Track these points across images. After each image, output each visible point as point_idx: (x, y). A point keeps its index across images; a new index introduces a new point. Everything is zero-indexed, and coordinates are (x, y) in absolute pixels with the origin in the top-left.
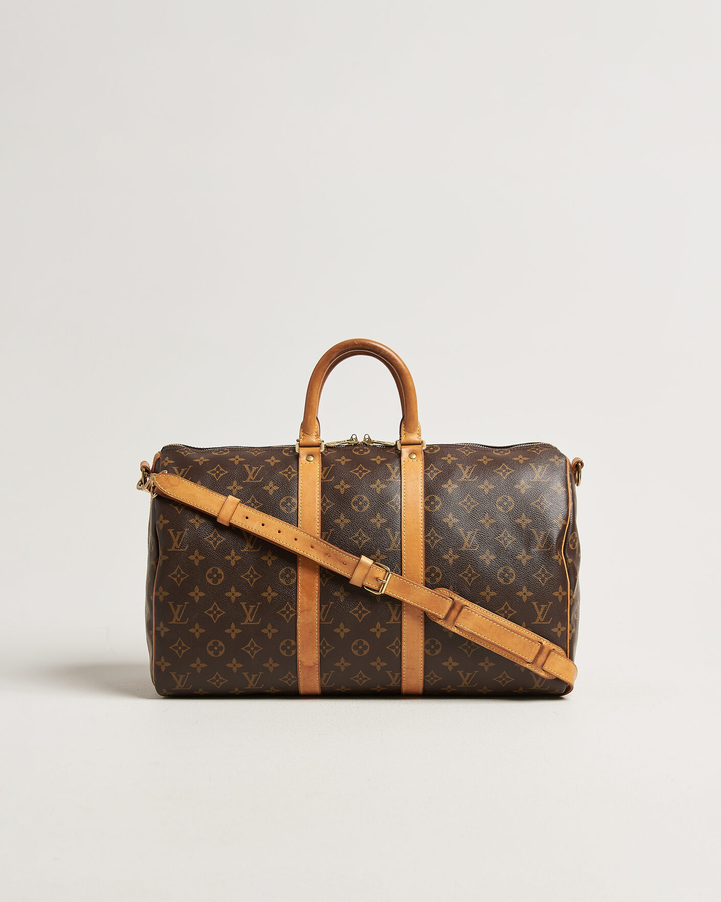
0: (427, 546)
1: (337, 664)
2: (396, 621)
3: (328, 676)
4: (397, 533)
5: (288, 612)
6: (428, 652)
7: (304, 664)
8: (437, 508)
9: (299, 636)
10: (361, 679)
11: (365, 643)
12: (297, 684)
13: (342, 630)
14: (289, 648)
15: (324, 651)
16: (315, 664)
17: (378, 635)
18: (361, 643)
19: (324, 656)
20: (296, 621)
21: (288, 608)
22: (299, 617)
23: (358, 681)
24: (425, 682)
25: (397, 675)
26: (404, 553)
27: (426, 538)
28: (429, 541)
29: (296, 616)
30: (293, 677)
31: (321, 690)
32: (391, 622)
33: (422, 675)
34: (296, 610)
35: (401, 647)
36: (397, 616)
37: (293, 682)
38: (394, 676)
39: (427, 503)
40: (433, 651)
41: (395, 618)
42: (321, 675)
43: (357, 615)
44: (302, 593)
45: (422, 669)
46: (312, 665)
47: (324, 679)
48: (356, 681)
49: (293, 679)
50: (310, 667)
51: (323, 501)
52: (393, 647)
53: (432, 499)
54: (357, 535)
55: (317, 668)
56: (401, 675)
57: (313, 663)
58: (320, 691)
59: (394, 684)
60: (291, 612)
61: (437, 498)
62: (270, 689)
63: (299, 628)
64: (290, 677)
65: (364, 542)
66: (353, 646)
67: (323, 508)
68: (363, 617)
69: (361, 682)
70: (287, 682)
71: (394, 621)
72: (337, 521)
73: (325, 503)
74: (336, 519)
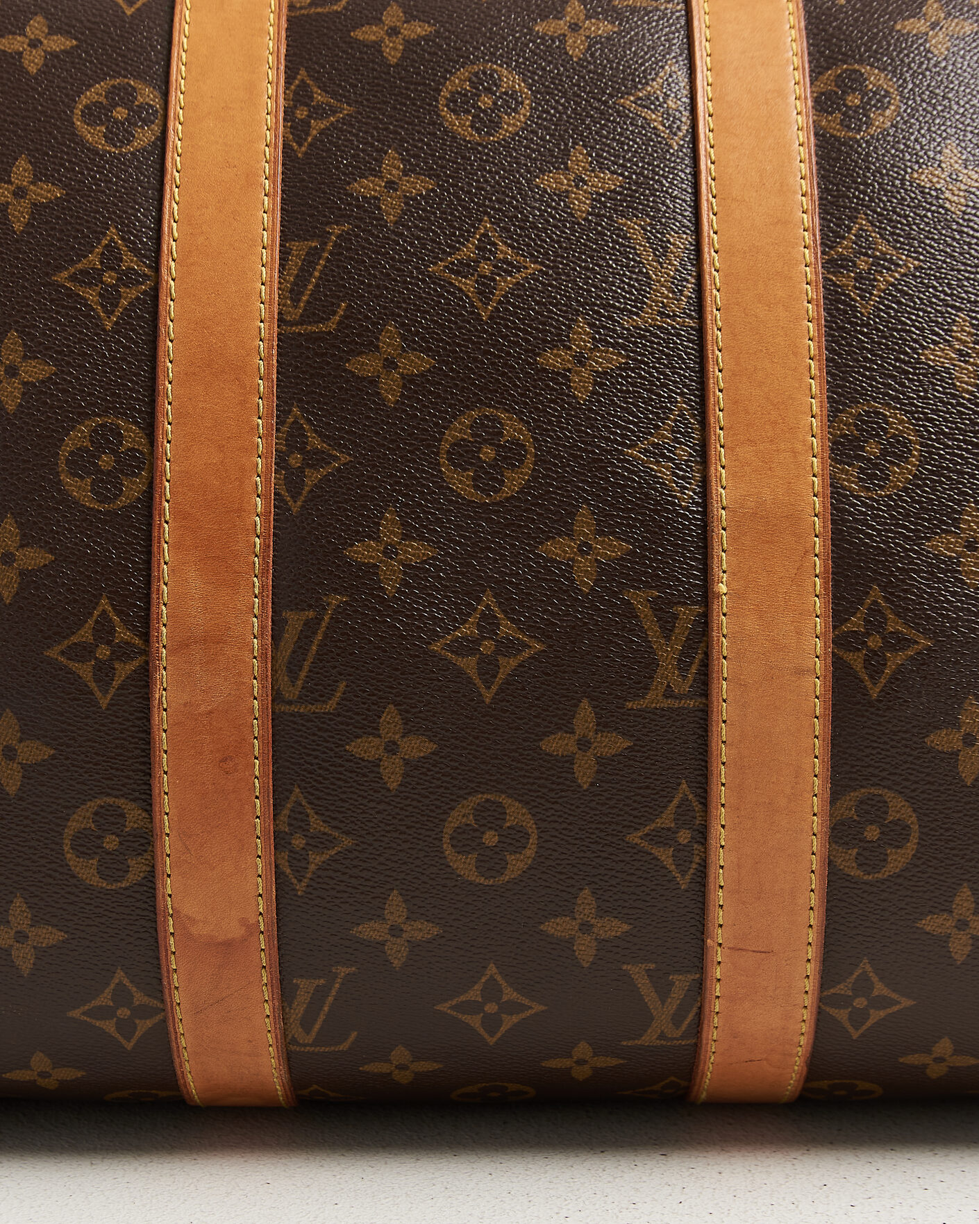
0: (835, 302)
1: (370, 931)
2: (679, 697)
3: (319, 995)
4: (680, 242)
5: (103, 652)
6: (848, 862)
7: (194, 930)
8: (882, 120)
9: (164, 783)
10: (491, 1008)
11: (517, 814)
12: (162, 1038)
13: (392, 748)
14: (111, 842)
15: (299, 861)
16: (252, 929)
17: (585, 772)
18: (491, 815)
19: (300, 888)
20: (147, 698)
21: (104, 631)
22: (162, 676)
23: (475, 1021)
24: (822, 1022)
25: (681, 983)
26: (715, 335)
27: (833, 264)
28: (847, 281)
29: (144, 679)
30: (139, 998)
31: (290, 1070)
32: (653, 699)
33: (809, 985)
34: (146, 636)
35: (702, 835)
36: (683, 667)
37: (143, 1026)
38: (664, 991)
39: (823, 103)
40: (871, 857)
41: (675, 677)
42: (285, 992)
43: (469, 664)
44: (175, 547)
45: (811, 953)
46: (236, 932)
47: (299, 1008)
48: (466, 1018)
49: (143, 1011)
50: (228, 945)
52: (663, 838)
53: (854, 82)
54: (468, 250)
55: (262, 950)
56: (700, 988)
57: (243, 922)
58: (285, 1077)
59: (662, 1036)
60: (122, 652)
61: (875, 78)
62: (27, 1067)
63: (163, 739)
64: (121, 996)
65: (505, 284)
66: (448, 830)
67: (295, 127)
68: (501, 676)
69: (492, 1023)
70: (109, 1026)
71: (669, 694)
72: (366, 187)
73: (308, 105)
74: (363, 176)
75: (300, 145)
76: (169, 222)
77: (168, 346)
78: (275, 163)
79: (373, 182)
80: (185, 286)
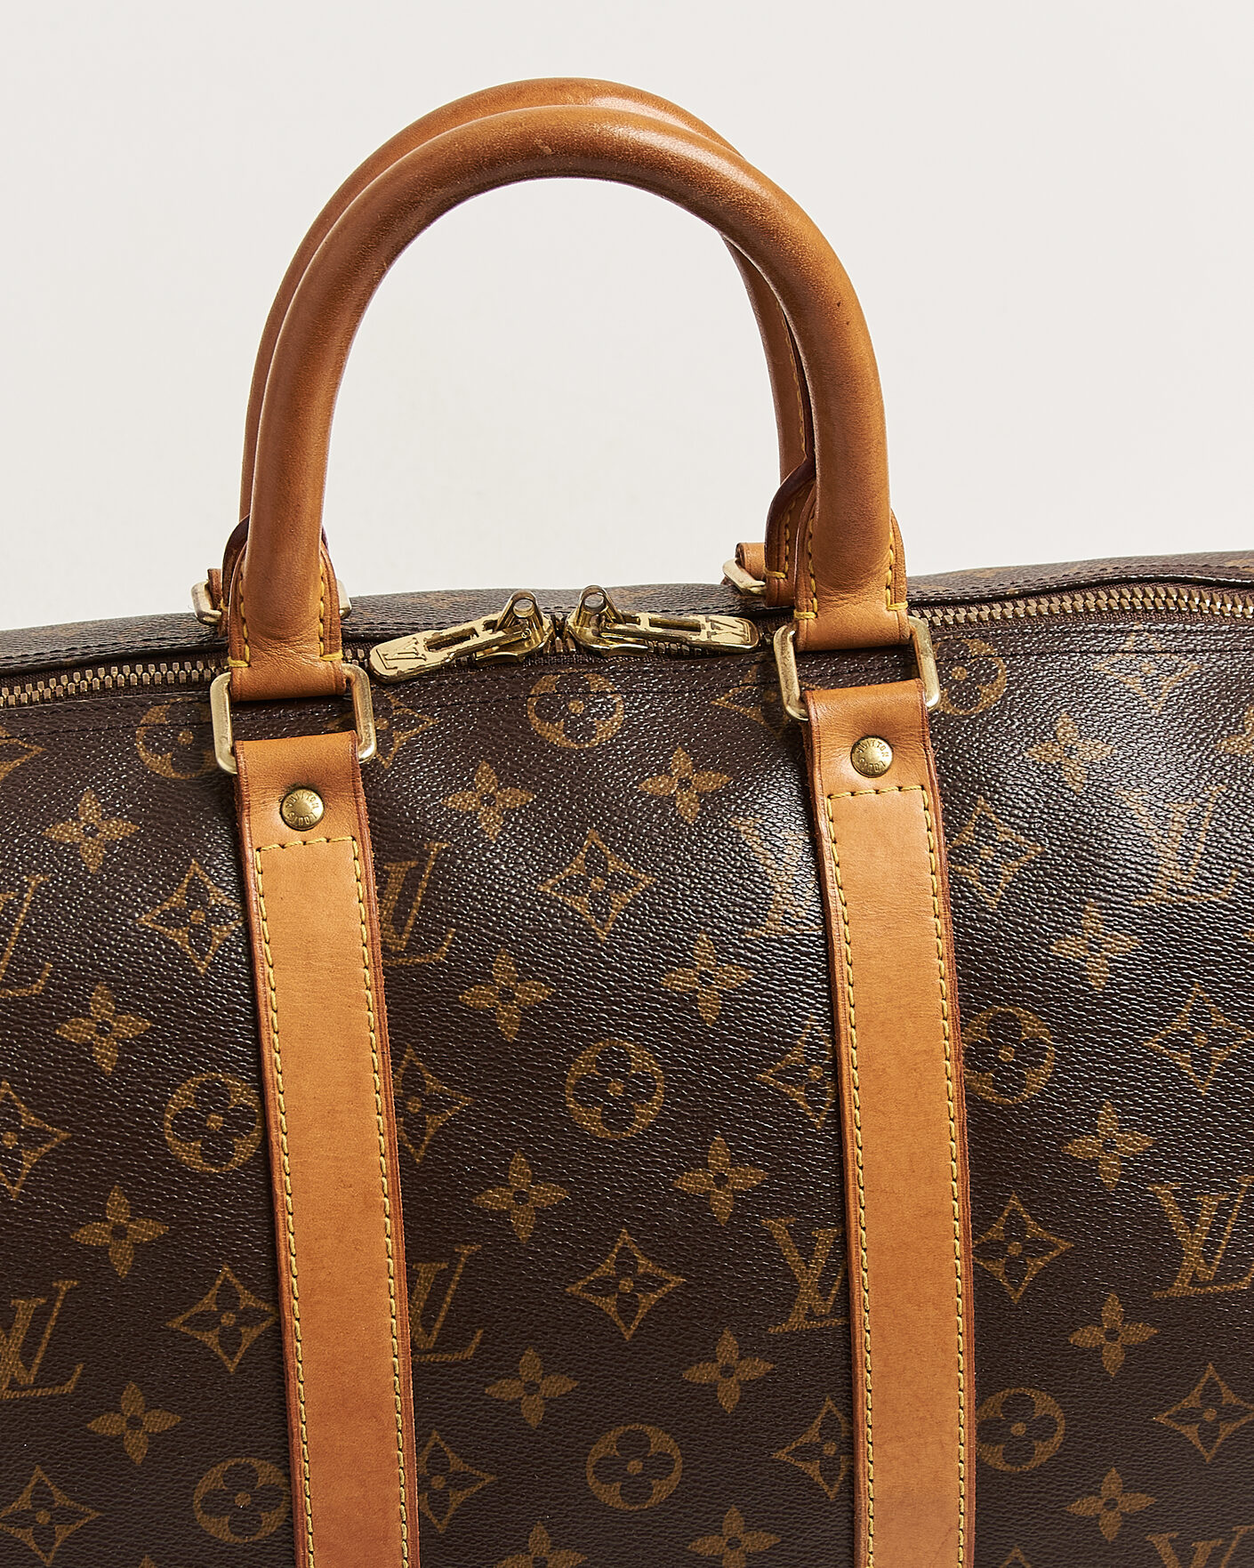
8: (1035, 1078)
28: (997, 1268)
51: (407, 1086)
67: (409, 1125)
72: (493, 1199)
73: (420, 1095)
74: (490, 1186)
75: (417, 1147)
76: (286, 1257)
77: (299, 1388)
78: (392, 1176)
79: (500, 1193)
80: (311, 1326)
